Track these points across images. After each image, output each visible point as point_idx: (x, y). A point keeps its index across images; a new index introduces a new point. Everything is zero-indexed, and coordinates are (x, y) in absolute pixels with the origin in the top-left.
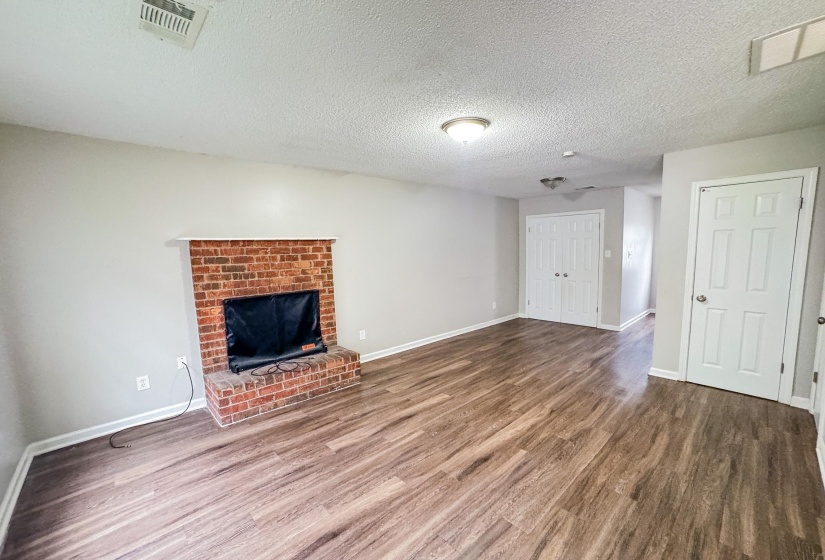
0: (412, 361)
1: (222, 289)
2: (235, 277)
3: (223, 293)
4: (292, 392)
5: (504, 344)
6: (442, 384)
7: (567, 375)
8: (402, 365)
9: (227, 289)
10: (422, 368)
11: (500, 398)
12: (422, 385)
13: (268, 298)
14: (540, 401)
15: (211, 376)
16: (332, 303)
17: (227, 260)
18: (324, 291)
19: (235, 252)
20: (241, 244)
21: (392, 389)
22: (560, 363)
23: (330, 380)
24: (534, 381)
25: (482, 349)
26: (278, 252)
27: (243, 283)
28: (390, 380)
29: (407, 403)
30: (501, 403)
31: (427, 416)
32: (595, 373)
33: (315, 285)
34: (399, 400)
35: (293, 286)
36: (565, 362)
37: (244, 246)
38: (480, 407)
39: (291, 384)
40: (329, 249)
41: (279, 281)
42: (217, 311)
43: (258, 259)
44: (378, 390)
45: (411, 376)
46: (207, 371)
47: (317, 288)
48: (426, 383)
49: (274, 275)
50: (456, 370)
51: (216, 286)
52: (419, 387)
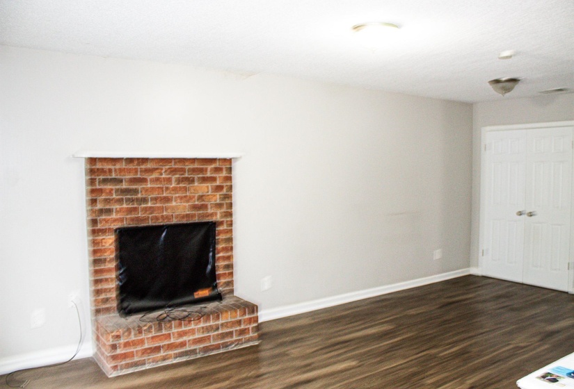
0: (324, 321)
1: (114, 216)
2: (129, 201)
3: (115, 220)
4: (183, 344)
5: (441, 307)
6: (354, 350)
7: (507, 348)
8: (311, 325)
9: (120, 217)
10: (332, 330)
11: (414, 369)
12: (330, 349)
13: (159, 229)
14: (462, 375)
15: (102, 317)
16: (230, 240)
17: (121, 181)
18: (221, 223)
19: (129, 171)
20: (136, 162)
21: (295, 351)
22: (503, 334)
23: (223, 336)
24: (463, 352)
25: (412, 312)
26: (174, 171)
27: (135, 209)
28: (294, 341)
29: (308, 368)
30: (414, 374)
31: (327, 382)
32: (542, 348)
33: (212, 215)
34: (298, 363)
35: (187, 216)
36: (510, 333)
37: (138, 164)
38: (390, 378)
39: (181, 334)
40: (230, 170)
41: (173, 208)
42: (110, 241)
43: (153, 181)
44: (277, 351)
45: (319, 339)
46: (98, 311)
47: (214, 219)
48: (336, 347)
49: (168, 200)
50: (374, 334)
51: (109, 211)
52: (324, 351)
